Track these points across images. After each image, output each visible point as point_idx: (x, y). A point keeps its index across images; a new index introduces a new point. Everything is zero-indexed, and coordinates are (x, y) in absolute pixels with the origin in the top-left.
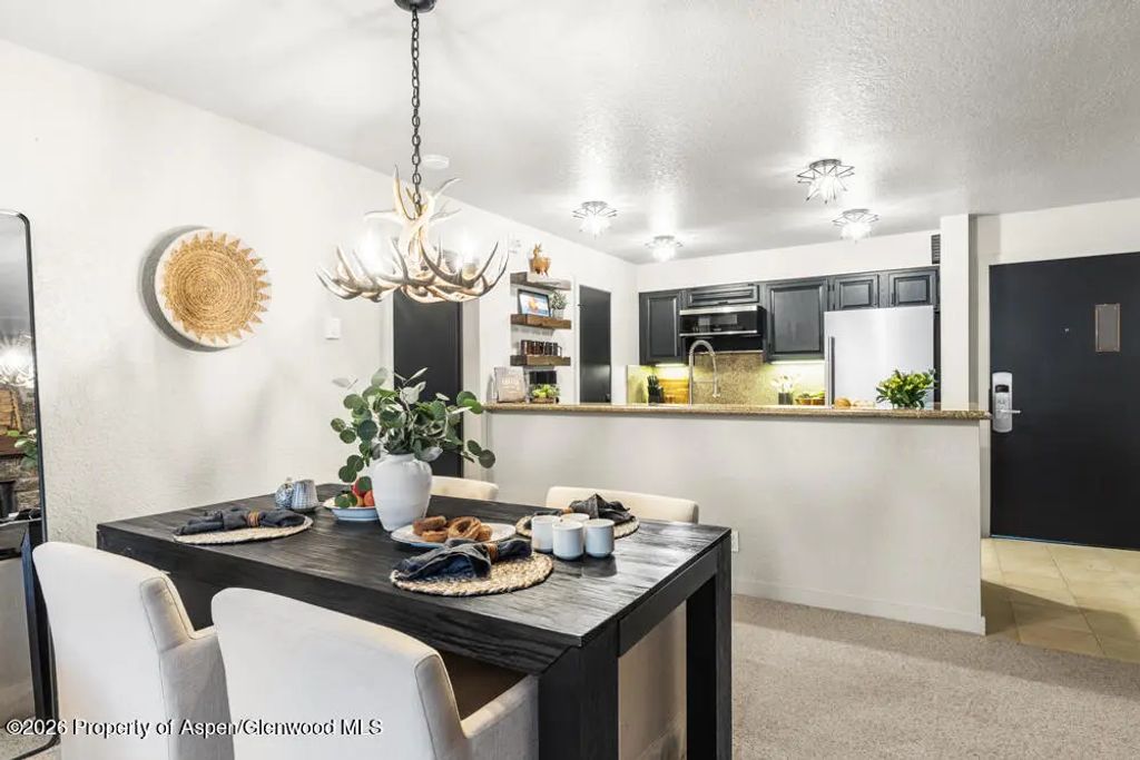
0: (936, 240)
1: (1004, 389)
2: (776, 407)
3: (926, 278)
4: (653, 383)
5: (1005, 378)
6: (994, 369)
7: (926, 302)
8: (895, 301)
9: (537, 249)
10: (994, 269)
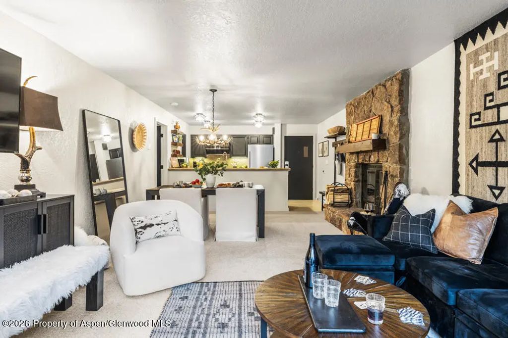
0: (274, 129)
1: (287, 165)
2: (233, 168)
3: (271, 137)
4: (195, 163)
5: (287, 163)
6: (285, 161)
7: (270, 143)
8: (263, 143)
9: (177, 123)
10: (285, 137)
